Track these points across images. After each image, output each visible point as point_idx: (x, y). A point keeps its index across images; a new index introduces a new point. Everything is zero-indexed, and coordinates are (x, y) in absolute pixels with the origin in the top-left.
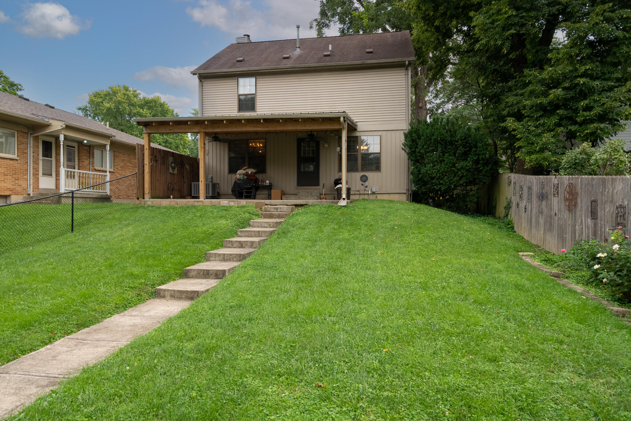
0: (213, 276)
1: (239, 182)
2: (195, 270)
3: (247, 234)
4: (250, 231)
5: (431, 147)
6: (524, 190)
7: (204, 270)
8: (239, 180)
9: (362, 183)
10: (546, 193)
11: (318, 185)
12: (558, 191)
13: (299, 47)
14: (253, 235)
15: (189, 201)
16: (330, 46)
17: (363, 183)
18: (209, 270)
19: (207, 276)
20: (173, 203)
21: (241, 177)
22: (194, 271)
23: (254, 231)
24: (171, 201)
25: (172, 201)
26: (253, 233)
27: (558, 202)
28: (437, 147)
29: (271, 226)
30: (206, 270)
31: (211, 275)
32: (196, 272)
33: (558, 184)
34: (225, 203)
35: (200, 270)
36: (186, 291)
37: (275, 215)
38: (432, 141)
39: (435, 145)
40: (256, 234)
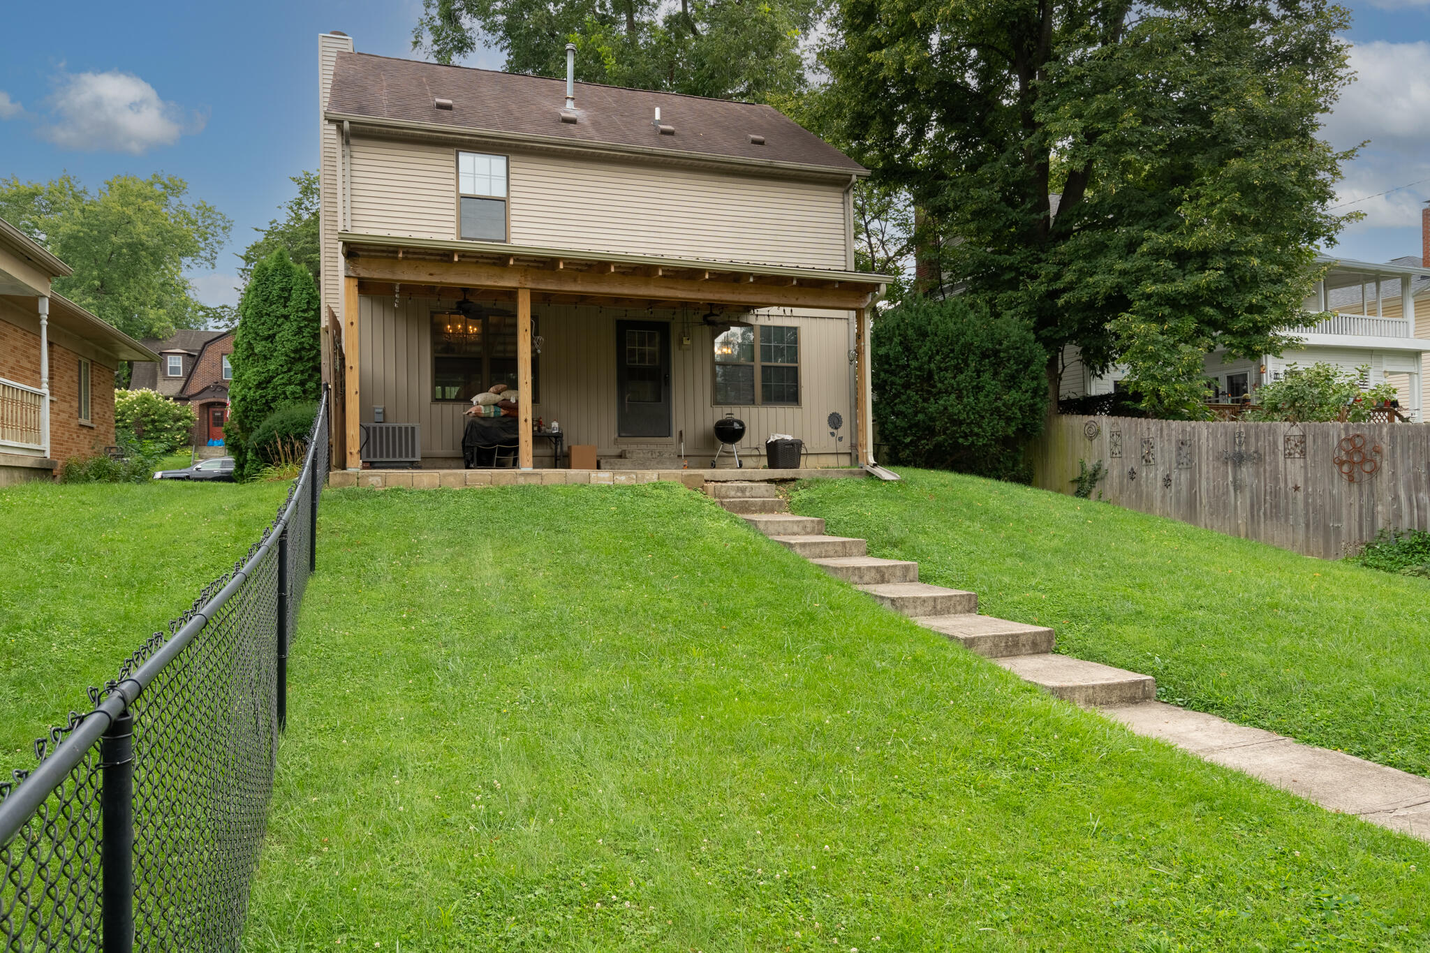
0: (1028, 647)
1: (487, 424)
2: (988, 637)
3: (818, 551)
4: (823, 543)
5: (952, 358)
6: (1158, 447)
7: (1007, 636)
8: (485, 418)
9: (832, 430)
10: (1256, 452)
11: (669, 435)
12: (1305, 448)
13: (573, 99)
14: (832, 553)
15: (501, 474)
16: (657, 110)
17: (835, 431)
18: (1017, 636)
19: (1015, 651)
20: (452, 479)
21: (491, 412)
22: (986, 642)
23: (834, 543)
24: (445, 476)
25: (451, 475)
26: (830, 548)
27: (1305, 467)
28: (966, 362)
29: (808, 530)
30: (1012, 636)
31: (1024, 645)
32: (989, 644)
33: (1304, 436)
34: (604, 479)
35: (999, 636)
36: (1119, 684)
37: (754, 504)
38: (957, 348)
39: (963, 355)
40: (839, 549)
